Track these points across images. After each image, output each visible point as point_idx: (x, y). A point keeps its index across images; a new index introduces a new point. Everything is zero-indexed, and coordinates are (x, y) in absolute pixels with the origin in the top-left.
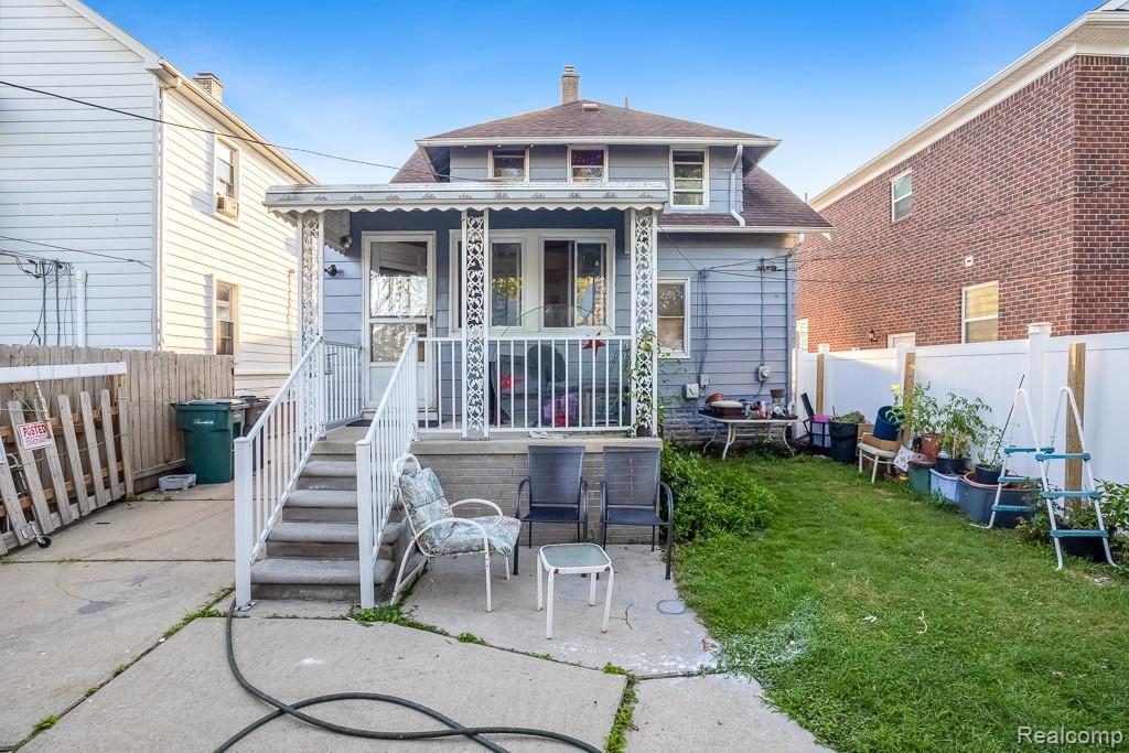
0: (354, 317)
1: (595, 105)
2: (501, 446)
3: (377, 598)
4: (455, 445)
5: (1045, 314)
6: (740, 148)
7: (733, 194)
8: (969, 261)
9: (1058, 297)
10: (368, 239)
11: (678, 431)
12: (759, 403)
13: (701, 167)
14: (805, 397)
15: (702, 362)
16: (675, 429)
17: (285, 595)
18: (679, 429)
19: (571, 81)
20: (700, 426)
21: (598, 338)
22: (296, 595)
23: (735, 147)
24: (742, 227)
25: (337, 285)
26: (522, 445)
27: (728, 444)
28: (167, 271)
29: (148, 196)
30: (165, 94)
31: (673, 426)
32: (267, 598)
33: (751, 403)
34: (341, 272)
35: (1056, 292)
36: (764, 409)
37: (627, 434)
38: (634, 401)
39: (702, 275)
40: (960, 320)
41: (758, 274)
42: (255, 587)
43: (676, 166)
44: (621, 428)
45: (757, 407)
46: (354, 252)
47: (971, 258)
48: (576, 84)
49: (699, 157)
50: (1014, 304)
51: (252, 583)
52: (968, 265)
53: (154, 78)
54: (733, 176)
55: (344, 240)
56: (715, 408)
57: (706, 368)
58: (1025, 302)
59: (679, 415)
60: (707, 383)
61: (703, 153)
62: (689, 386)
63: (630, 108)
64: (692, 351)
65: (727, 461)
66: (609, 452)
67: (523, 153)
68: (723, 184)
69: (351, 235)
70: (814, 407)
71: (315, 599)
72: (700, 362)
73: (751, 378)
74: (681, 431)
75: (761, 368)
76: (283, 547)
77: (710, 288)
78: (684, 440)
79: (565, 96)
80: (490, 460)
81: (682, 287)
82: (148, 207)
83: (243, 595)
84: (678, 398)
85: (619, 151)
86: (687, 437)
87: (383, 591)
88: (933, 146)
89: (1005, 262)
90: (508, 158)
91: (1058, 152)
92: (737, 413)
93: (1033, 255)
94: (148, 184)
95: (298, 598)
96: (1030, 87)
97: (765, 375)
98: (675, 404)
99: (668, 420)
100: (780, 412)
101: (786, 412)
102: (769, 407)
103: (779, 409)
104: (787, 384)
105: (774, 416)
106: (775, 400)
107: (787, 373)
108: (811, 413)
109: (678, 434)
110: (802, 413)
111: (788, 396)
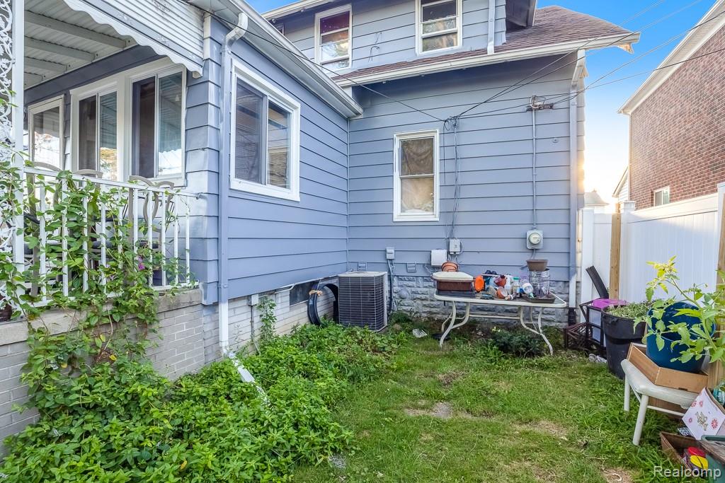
7: (492, 25)
11: (425, 303)
12: (504, 277)
13: (453, 3)
14: (592, 272)
15: (454, 225)
16: (422, 299)
18: (426, 299)
24: (491, 57)
27: (451, 326)
31: (418, 296)
33: (496, 276)
36: (508, 285)
41: (527, 118)
43: (425, 9)
45: (500, 283)
54: (492, 3)
57: (457, 232)
59: (426, 283)
60: (458, 249)
62: (433, 251)
64: (441, 213)
70: (607, 285)
72: (450, 225)
73: (516, 245)
74: (428, 303)
75: (530, 232)
77: (464, 139)
81: (431, 140)
84: (423, 266)
86: (434, 310)
97: (534, 241)
98: (420, 272)
99: (413, 290)
100: (530, 291)
101: (538, 292)
102: (517, 283)
103: (527, 287)
104: (570, 254)
105: (521, 295)
106: (534, 273)
107: (570, 239)
108: (604, 293)
109: (424, 305)
110: (589, 293)
111: (570, 269)
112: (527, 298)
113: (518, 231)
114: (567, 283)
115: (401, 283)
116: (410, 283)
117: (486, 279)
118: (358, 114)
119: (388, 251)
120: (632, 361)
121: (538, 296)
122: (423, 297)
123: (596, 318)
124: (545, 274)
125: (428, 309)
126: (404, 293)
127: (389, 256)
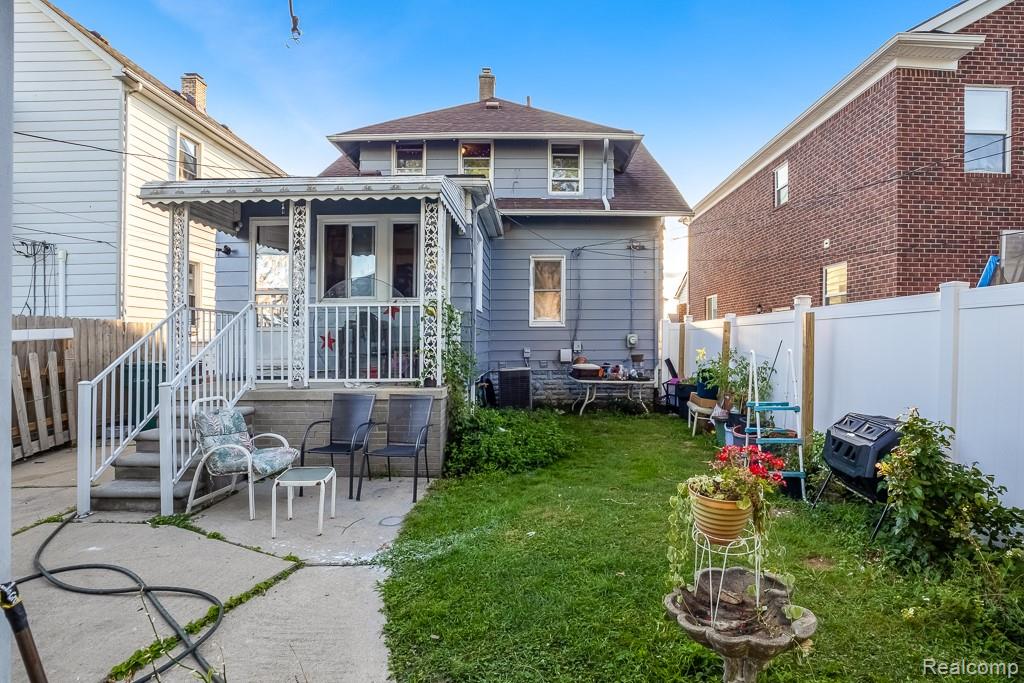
0: (243, 289)
1: (497, 103)
2: (314, 394)
3: (176, 509)
4: (282, 393)
5: (878, 291)
6: (606, 142)
7: (604, 183)
8: (826, 244)
9: (888, 276)
10: (255, 223)
11: (554, 391)
12: (617, 366)
13: (577, 158)
14: (668, 362)
15: (576, 330)
16: (552, 389)
17: (116, 508)
18: (555, 389)
19: (487, 81)
20: (572, 386)
21: (394, 305)
22: (123, 507)
23: (602, 141)
24: (608, 211)
25: (229, 262)
26: (329, 393)
27: (586, 402)
28: (130, 250)
29: (114, 186)
30: (129, 99)
31: (549, 387)
32: (103, 510)
33: (612, 366)
34: (235, 252)
35: (886, 272)
36: (621, 372)
37: (417, 385)
38: (422, 357)
39: (576, 254)
40: (821, 296)
41: (627, 253)
42: (95, 501)
43: (554, 158)
44: (411, 380)
45: (616, 370)
46: (244, 234)
47: (827, 241)
48: (492, 84)
49: (575, 149)
50: (858, 282)
51: (92, 498)
52: (826, 246)
53: (119, 84)
54: (605, 166)
55: (236, 224)
56: (580, 371)
57: (580, 335)
58: (865, 280)
59: (555, 376)
60: (578, 349)
61: (578, 146)
62: (562, 351)
63: (532, 106)
64: (567, 320)
65: (583, 416)
66: (394, 399)
67: (421, 147)
68: (595, 174)
69: (242, 221)
70: (677, 371)
71: (136, 510)
72: (574, 330)
73: (620, 345)
75: (629, 336)
76: (126, 471)
77: (584, 265)
78: (559, 399)
79: (482, 94)
80: (306, 406)
81: (559, 263)
82: (114, 196)
83: (84, 505)
84: (554, 362)
85: (503, 145)
86: (562, 397)
87: (180, 501)
88: (803, 140)
89: (851, 245)
90: (409, 152)
91: (886, 150)
92: (593, 374)
93: (870, 239)
94: (114, 175)
95: (123, 510)
96: (867, 93)
97: (632, 342)
98: (551, 367)
99: (545, 381)
100: (635, 374)
101: (640, 374)
102: (626, 370)
103: (634, 372)
104: (655, 351)
105: (630, 378)
106: (635, 364)
107: (655, 340)
108: (675, 375)
109: (554, 394)
110: (666, 376)
111: (655, 361)
112: (634, 379)
113: (621, 335)
114: (653, 371)
115: (535, 376)
116: (543, 377)
117: (605, 369)
118: (500, 235)
119: (526, 351)
120: (692, 401)
121: (641, 378)
122: (553, 387)
123: (672, 389)
124: (641, 364)
125: (556, 397)
126: (538, 385)
127: (526, 355)
